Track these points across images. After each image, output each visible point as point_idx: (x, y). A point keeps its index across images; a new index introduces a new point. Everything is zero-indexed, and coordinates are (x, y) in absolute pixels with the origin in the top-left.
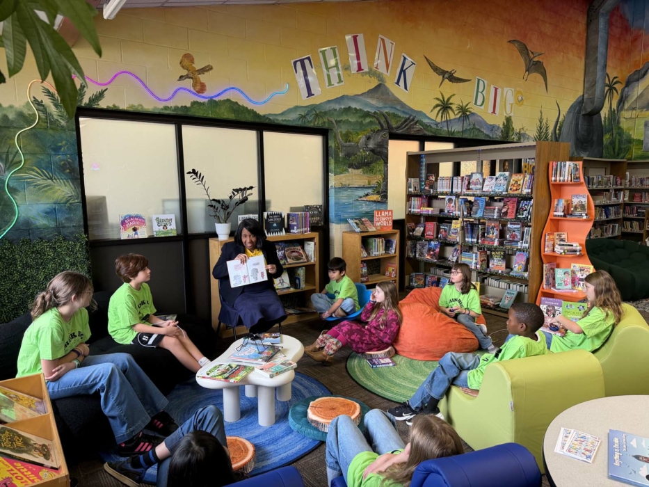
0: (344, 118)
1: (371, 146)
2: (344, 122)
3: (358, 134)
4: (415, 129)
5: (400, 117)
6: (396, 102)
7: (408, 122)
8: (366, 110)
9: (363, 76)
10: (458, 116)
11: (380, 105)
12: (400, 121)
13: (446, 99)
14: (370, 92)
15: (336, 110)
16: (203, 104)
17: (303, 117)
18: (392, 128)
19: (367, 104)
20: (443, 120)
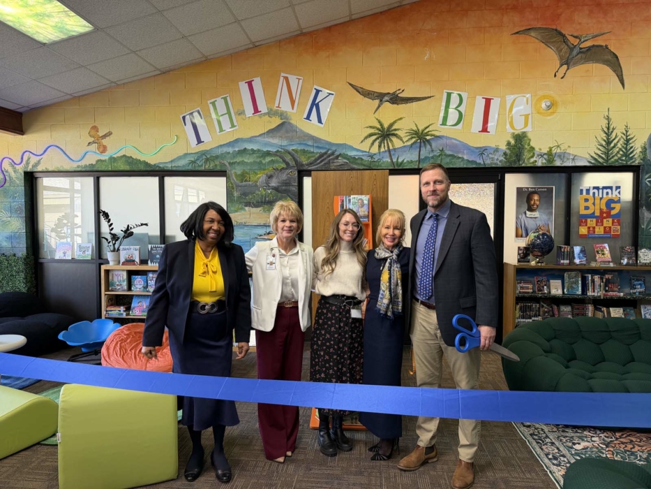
0: (239, 159)
1: (274, 183)
2: (239, 163)
3: (256, 174)
4: (335, 164)
5: (313, 152)
6: (306, 138)
7: (325, 157)
8: (265, 150)
9: (260, 117)
10: (409, 143)
11: (285, 143)
12: (313, 157)
13: (386, 126)
14: (271, 132)
15: (229, 153)
16: (105, 161)
17: (193, 162)
18: (302, 165)
19: (266, 144)
20: (382, 150)
